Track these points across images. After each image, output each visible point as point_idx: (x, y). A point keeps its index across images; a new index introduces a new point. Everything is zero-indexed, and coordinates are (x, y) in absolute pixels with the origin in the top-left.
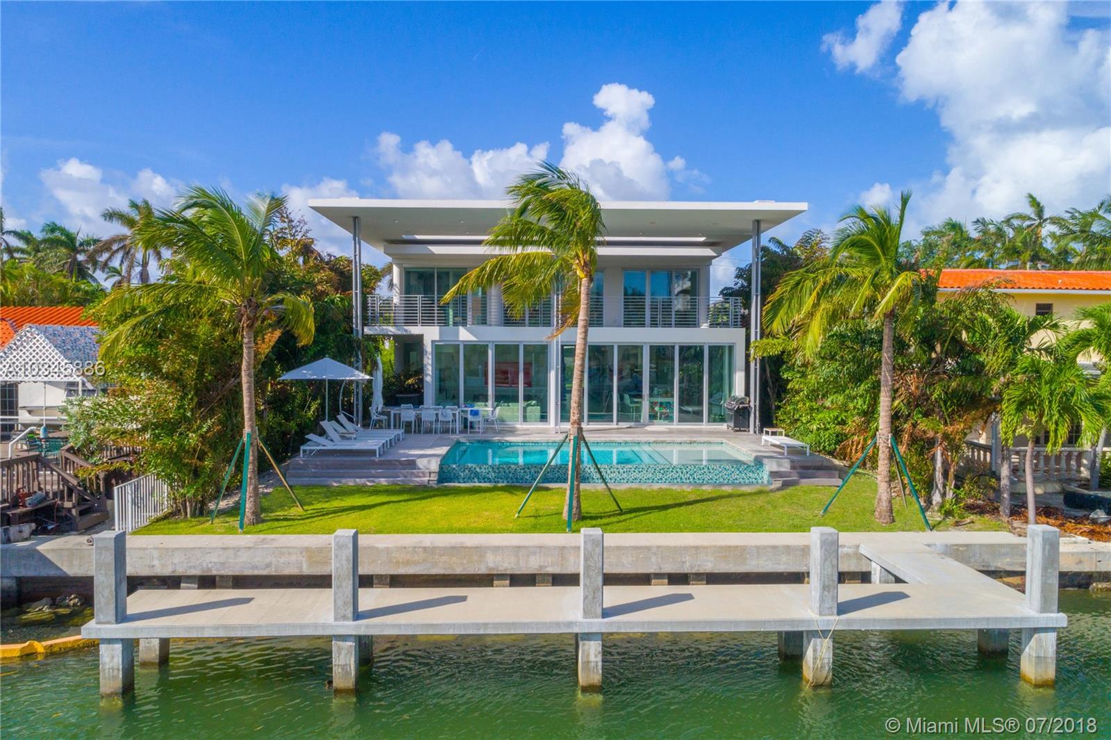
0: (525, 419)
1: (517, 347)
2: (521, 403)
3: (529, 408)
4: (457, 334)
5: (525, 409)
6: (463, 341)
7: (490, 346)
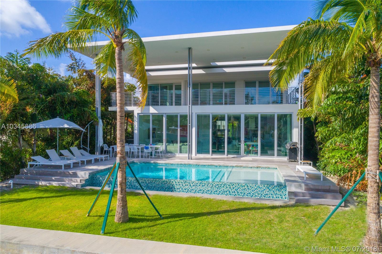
0: (181, 152)
1: (177, 116)
2: (179, 145)
3: (183, 147)
4: (149, 109)
5: (180, 147)
6: (152, 113)
7: (164, 115)
